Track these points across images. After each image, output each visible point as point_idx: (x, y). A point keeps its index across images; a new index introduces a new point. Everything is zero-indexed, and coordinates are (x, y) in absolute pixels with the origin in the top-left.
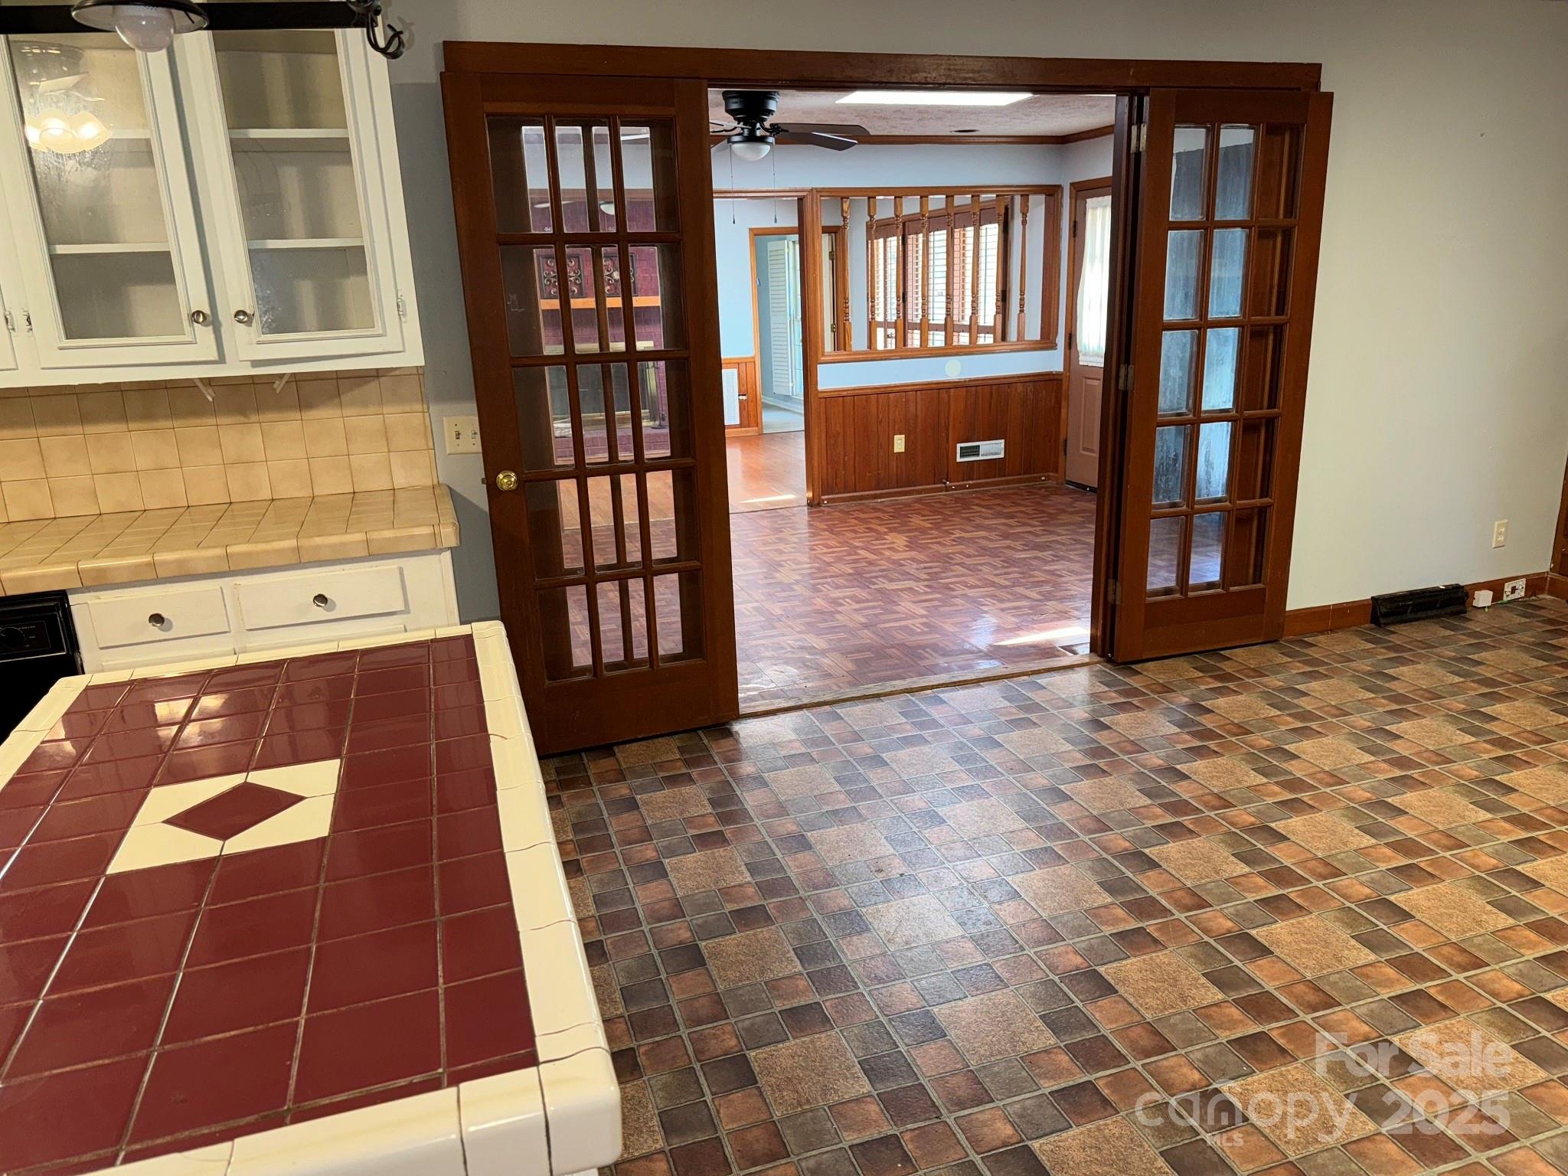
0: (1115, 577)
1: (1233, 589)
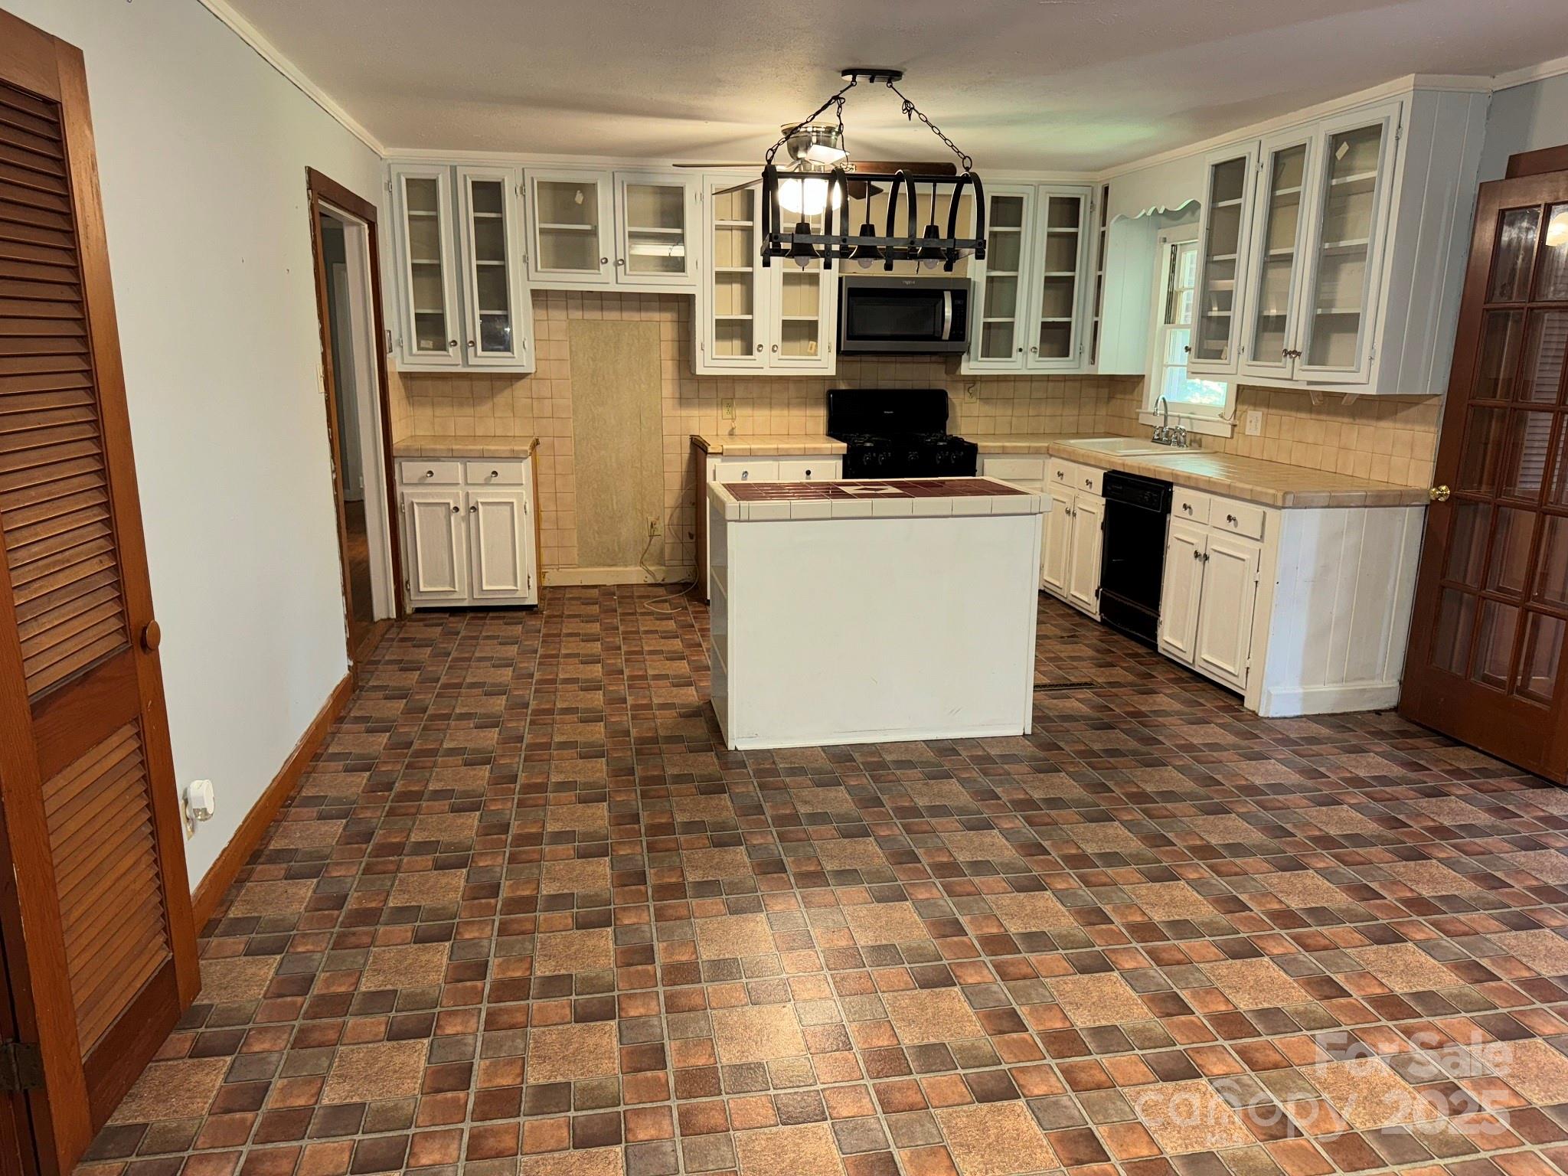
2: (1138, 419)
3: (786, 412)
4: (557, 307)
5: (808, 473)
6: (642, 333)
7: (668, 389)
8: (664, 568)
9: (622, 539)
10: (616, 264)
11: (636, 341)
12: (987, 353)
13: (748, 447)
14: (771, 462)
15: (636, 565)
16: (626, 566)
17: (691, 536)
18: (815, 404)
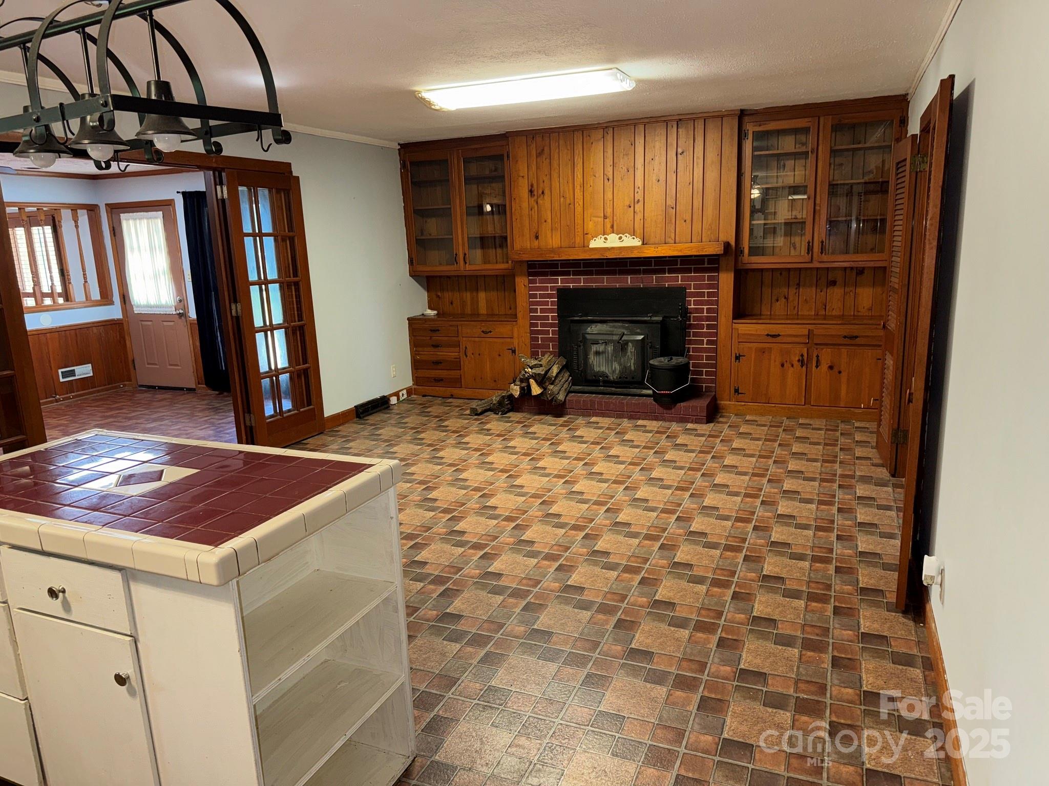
0: (249, 412)
1: (302, 410)
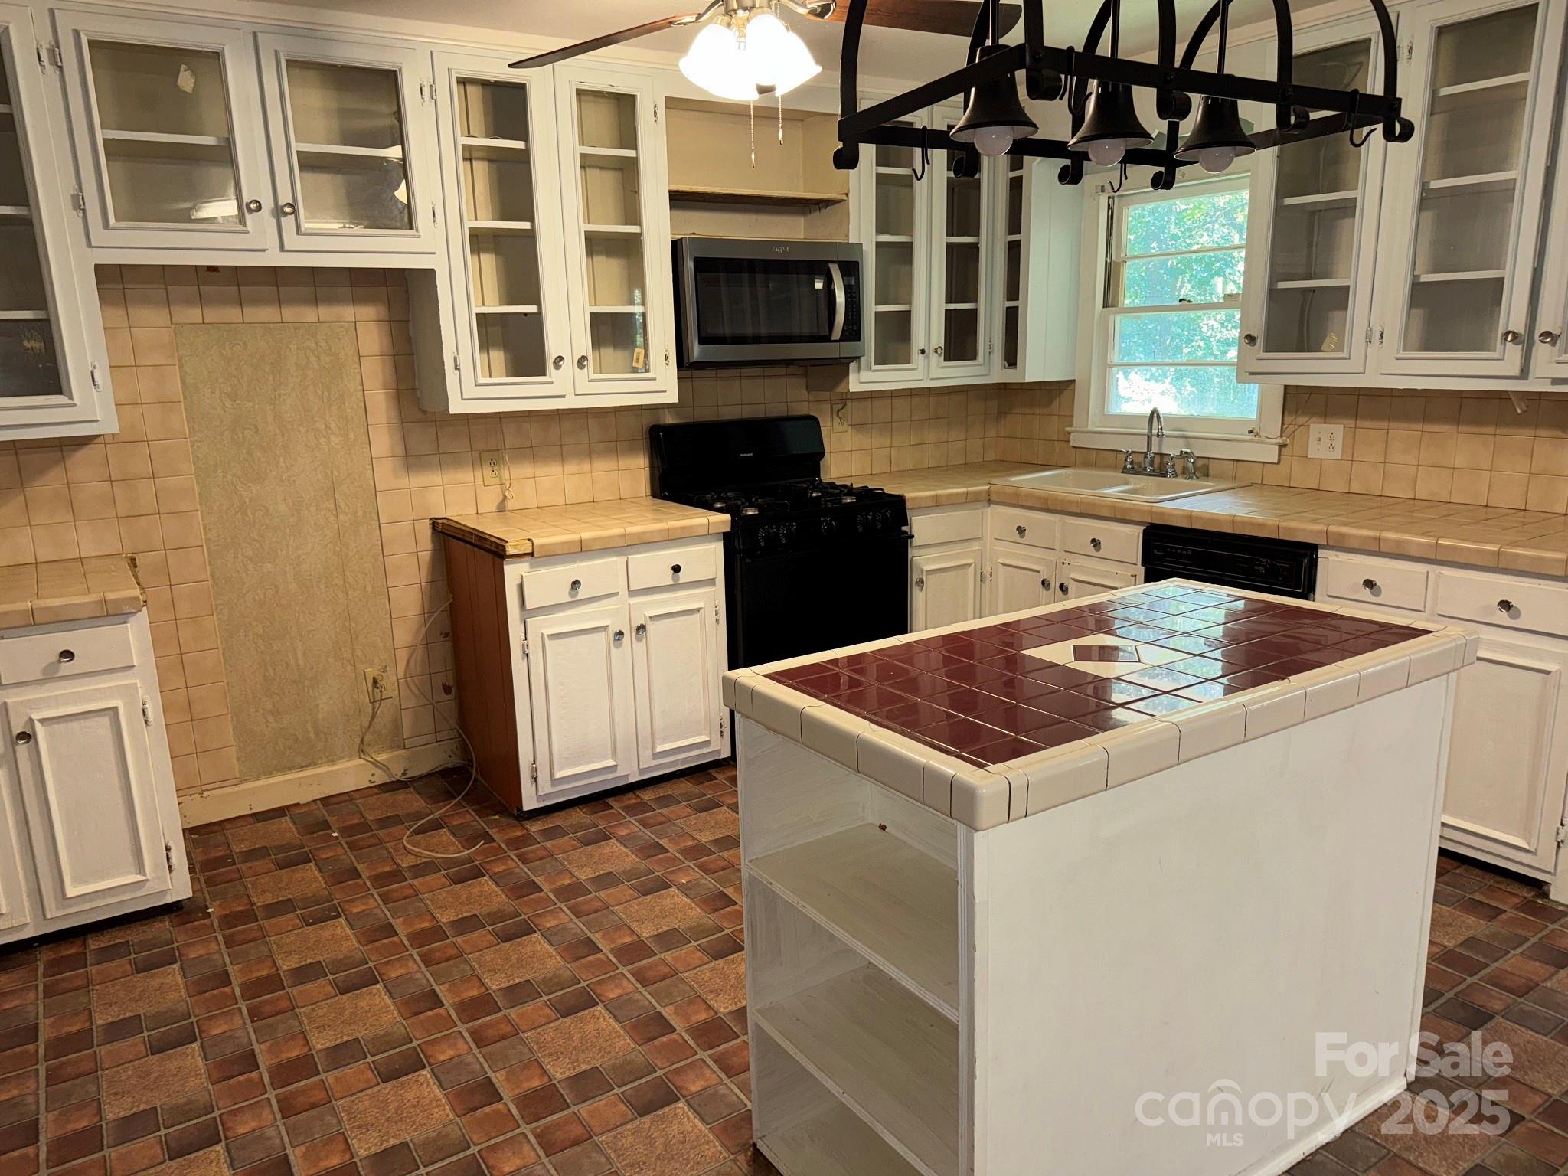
2: (1069, 441)
3: (587, 466)
4: (145, 302)
5: (676, 569)
6: (323, 344)
7: (383, 440)
8: (402, 752)
9: (320, 716)
10: (279, 212)
11: (313, 359)
12: (881, 359)
13: (575, 537)
14: (615, 559)
15: (351, 757)
16: (332, 762)
17: (447, 689)
18: (631, 450)
